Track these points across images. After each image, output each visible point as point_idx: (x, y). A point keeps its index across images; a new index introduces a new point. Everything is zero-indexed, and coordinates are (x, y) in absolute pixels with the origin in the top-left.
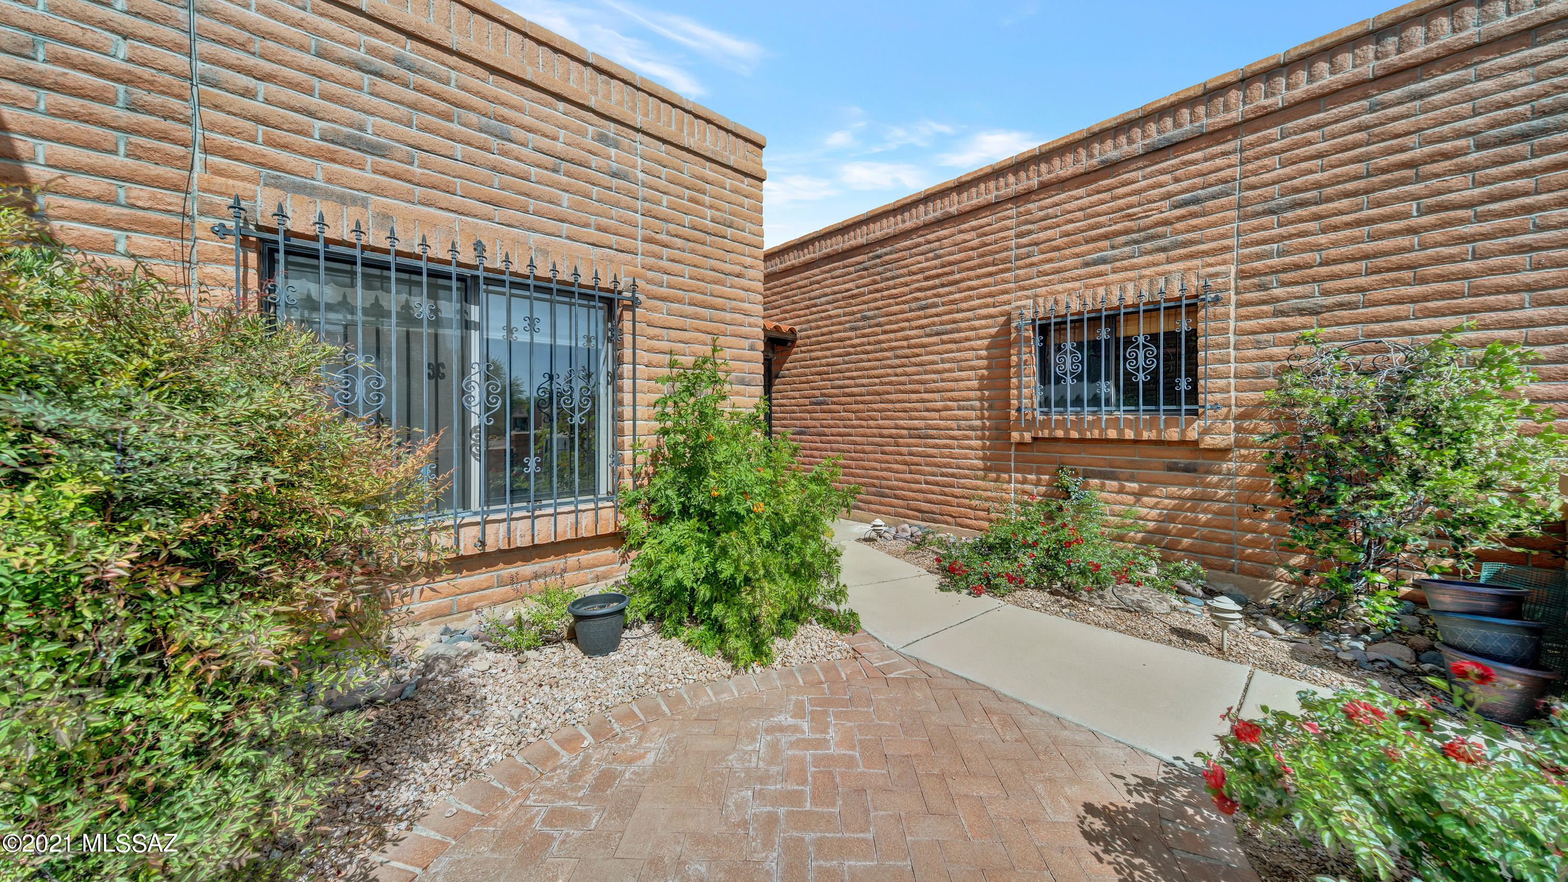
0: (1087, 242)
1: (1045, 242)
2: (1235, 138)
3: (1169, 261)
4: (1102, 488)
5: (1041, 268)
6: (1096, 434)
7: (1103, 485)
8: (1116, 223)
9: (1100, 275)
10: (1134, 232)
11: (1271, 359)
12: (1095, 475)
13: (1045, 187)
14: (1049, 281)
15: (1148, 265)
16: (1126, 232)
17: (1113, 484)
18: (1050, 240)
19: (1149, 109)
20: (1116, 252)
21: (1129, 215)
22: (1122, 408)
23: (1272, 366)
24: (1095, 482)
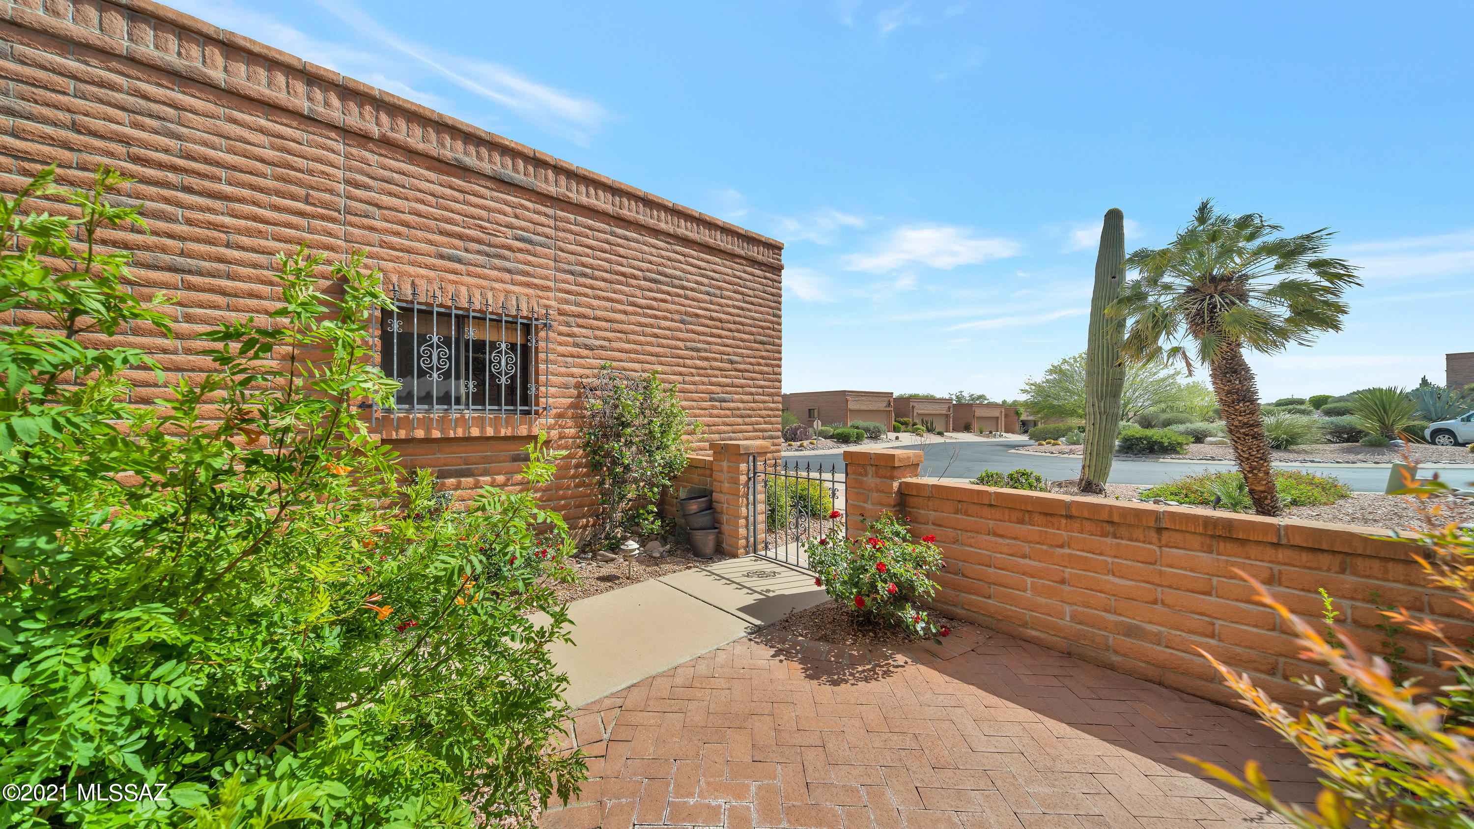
0: (441, 233)
1: (390, 209)
2: (551, 207)
3: (513, 283)
4: (457, 487)
5: (384, 237)
6: (460, 433)
7: (459, 483)
8: (469, 228)
9: (455, 272)
10: (485, 244)
11: (573, 376)
12: (450, 474)
13: (386, 142)
14: (398, 258)
15: (497, 280)
16: (479, 241)
17: (468, 481)
18: (397, 210)
19: (497, 140)
20: (469, 256)
21: (481, 227)
22: (471, 407)
23: (573, 381)
24: (452, 481)
